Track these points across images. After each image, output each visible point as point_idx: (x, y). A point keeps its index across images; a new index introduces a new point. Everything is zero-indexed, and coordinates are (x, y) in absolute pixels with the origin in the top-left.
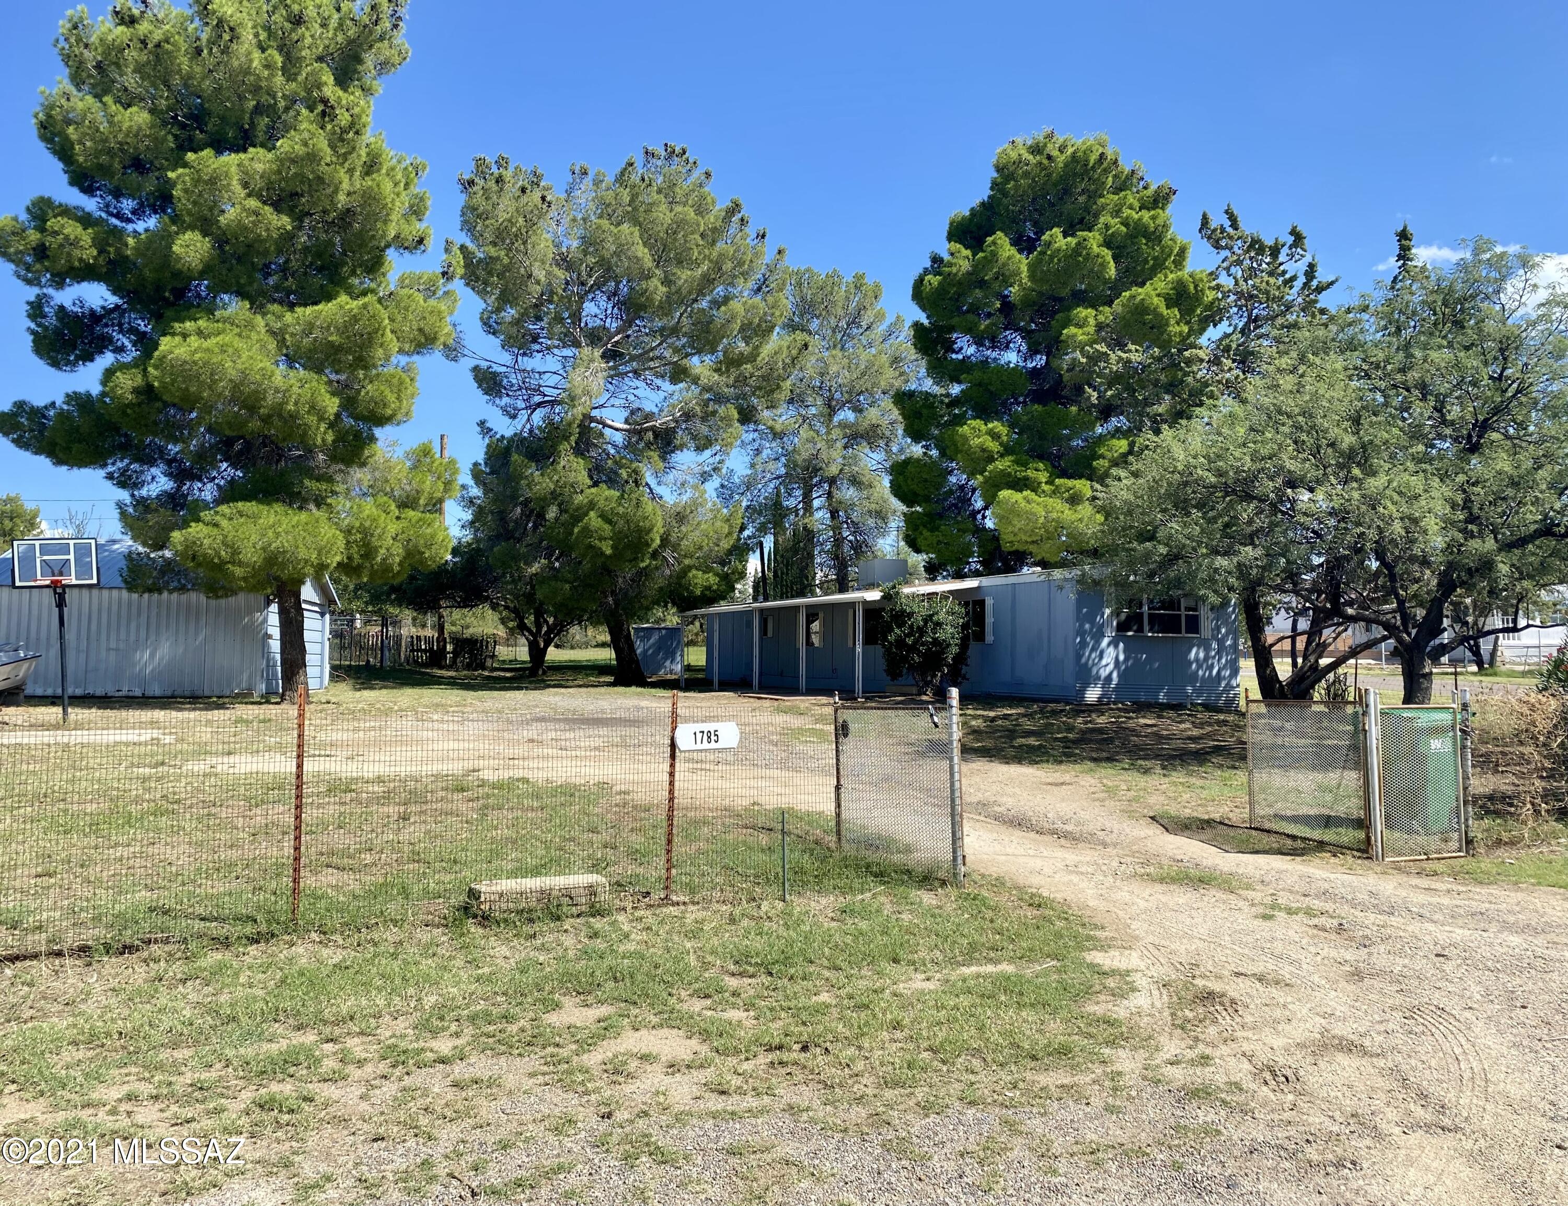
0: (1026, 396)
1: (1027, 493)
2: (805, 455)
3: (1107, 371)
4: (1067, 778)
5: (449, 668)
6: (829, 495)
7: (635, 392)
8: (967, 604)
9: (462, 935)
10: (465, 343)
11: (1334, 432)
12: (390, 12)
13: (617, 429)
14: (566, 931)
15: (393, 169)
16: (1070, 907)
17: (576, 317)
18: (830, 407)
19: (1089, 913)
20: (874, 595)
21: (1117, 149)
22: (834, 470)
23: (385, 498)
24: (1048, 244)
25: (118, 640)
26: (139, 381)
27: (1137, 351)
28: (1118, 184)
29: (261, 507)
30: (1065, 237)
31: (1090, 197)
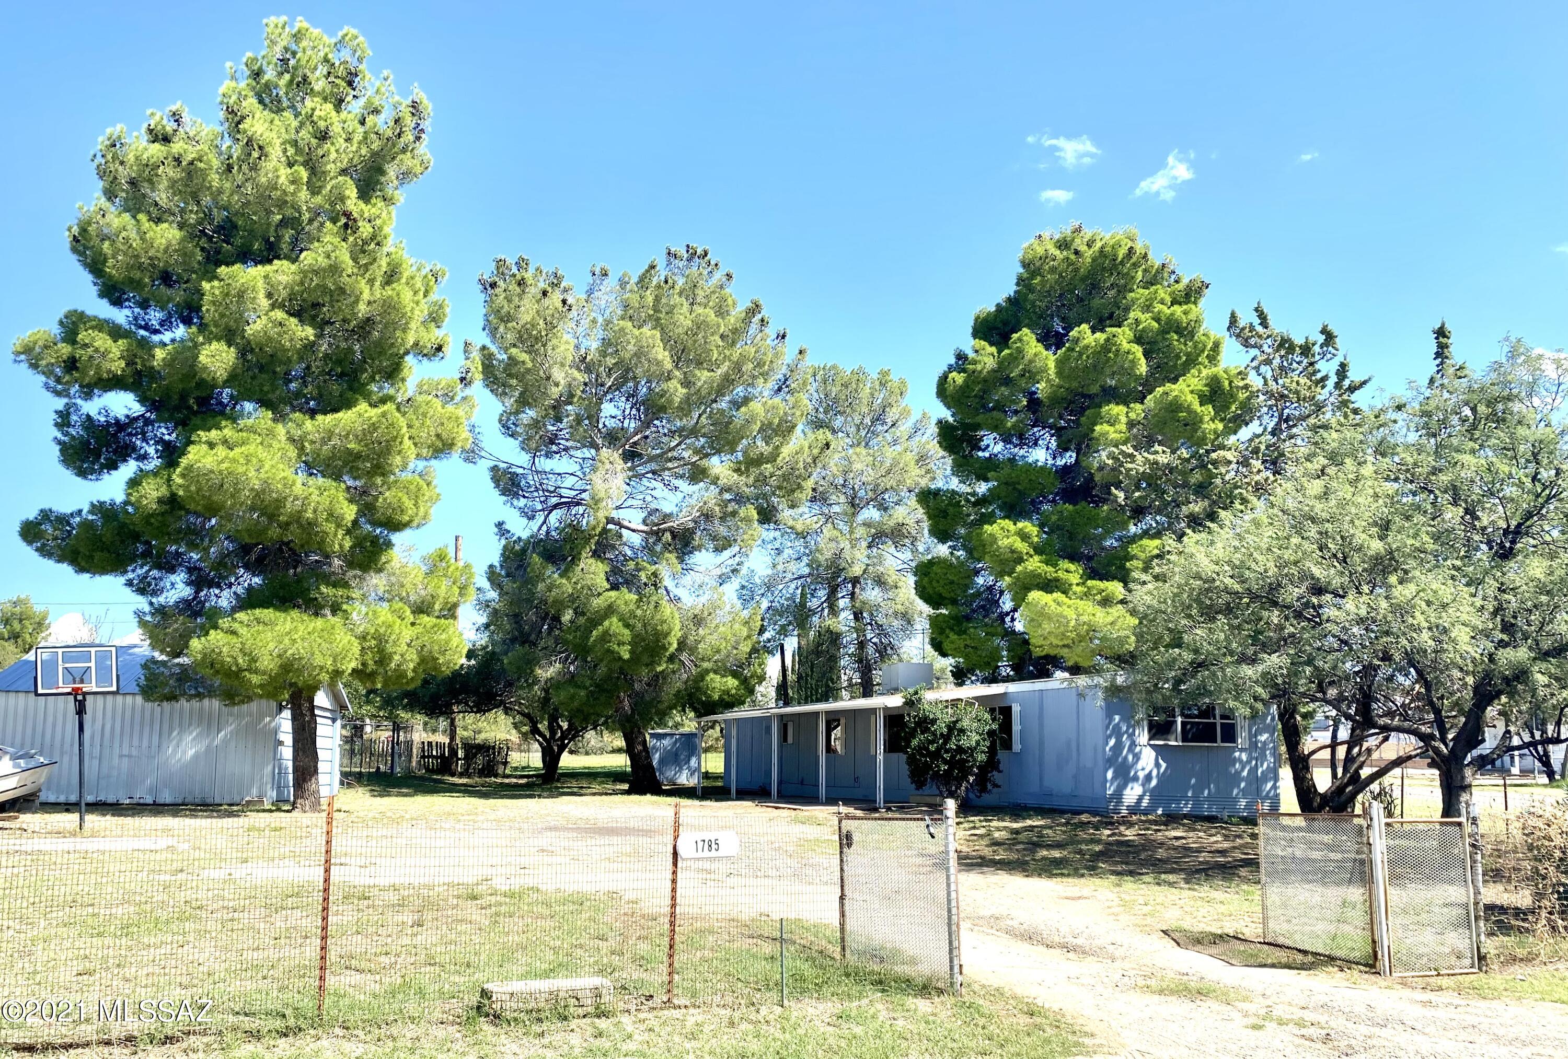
0: (1057, 494)
1: (1057, 595)
2: (828, 555)
3: (1134, 473)
4: (1086, 892)
5: (461, 775)
6: (853, 595)
7: (653, 493)
8: (992, 711)
9: (475, 1033)
10: (482, 445)
11: (1360, 538)
12: (413, 125)
13: (634, 531)
14: (572, 1031)
15: (412, 278)
16: (1063, 1016)
17: (594, 417)
18: (853, 505)
19: (1080, 1021)
20: (895, 701)
21: (1148, 243)
22: (857, 570)
23: (401, 604)
24: (1077, 341)
25: (131, 746)
26: (164, 491)
27: (1164, 452)
28: (1148, 277)
29: (278, 614)
30: (1093, 332)
31: (1119, 291)
